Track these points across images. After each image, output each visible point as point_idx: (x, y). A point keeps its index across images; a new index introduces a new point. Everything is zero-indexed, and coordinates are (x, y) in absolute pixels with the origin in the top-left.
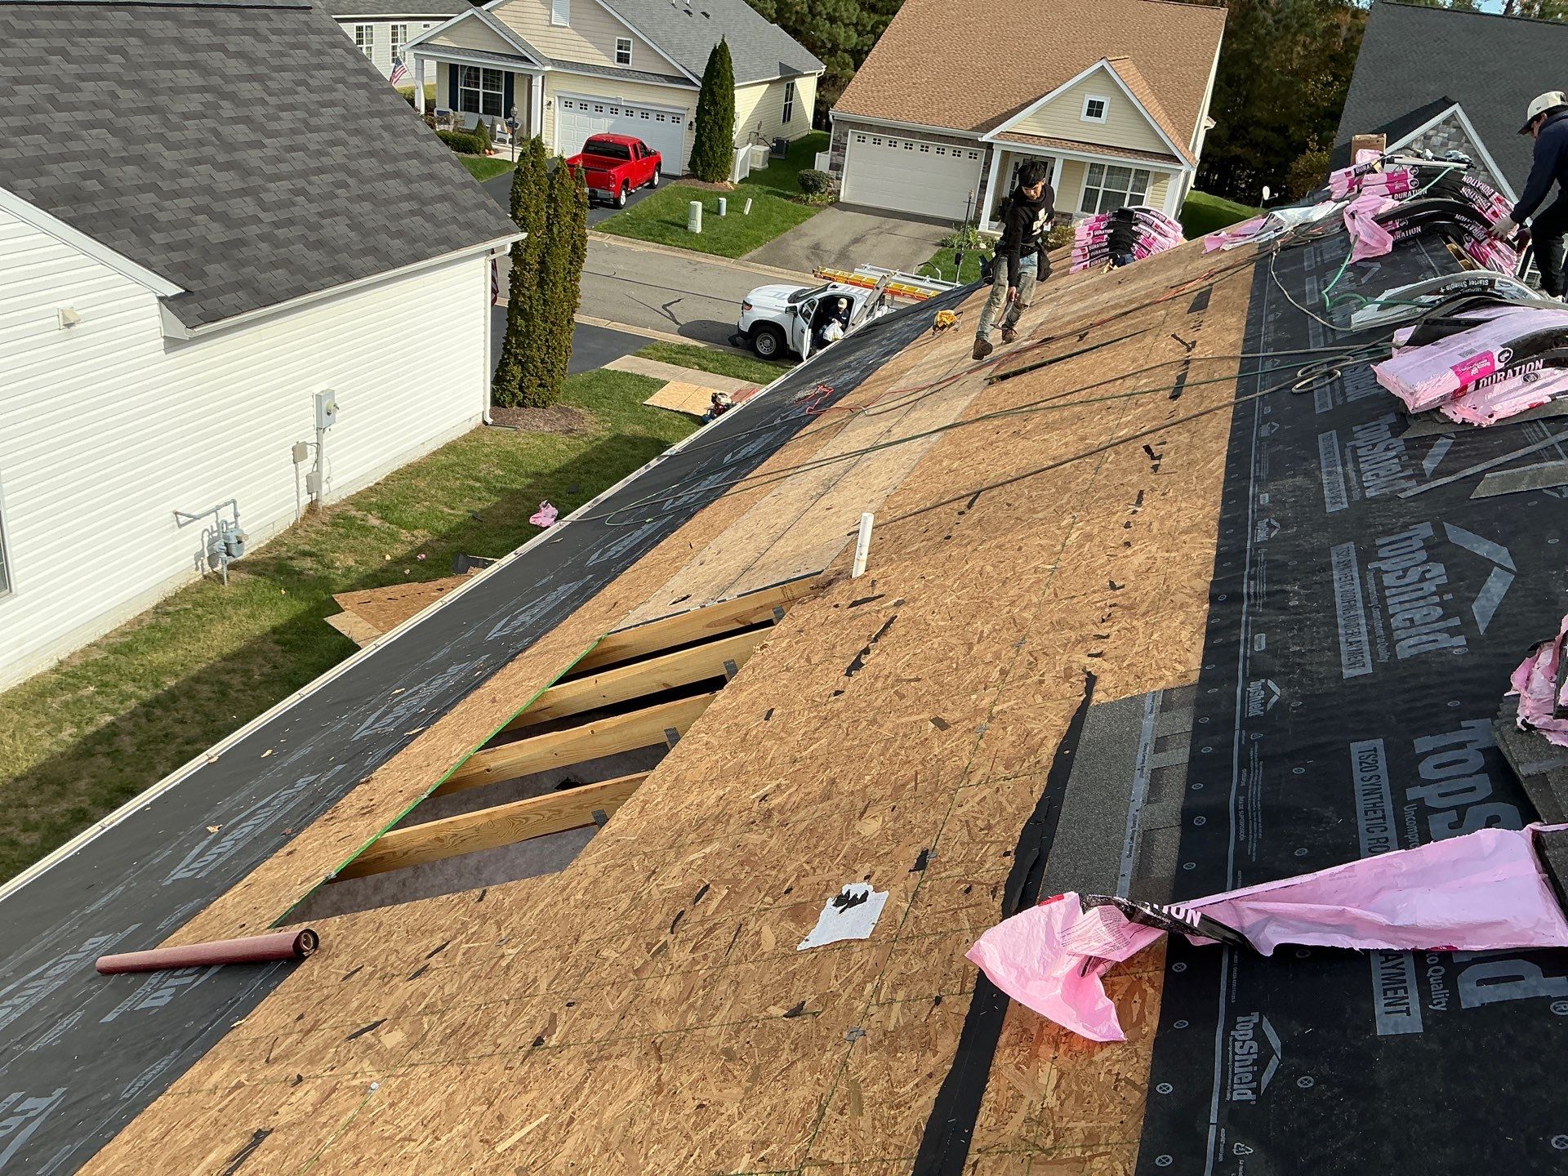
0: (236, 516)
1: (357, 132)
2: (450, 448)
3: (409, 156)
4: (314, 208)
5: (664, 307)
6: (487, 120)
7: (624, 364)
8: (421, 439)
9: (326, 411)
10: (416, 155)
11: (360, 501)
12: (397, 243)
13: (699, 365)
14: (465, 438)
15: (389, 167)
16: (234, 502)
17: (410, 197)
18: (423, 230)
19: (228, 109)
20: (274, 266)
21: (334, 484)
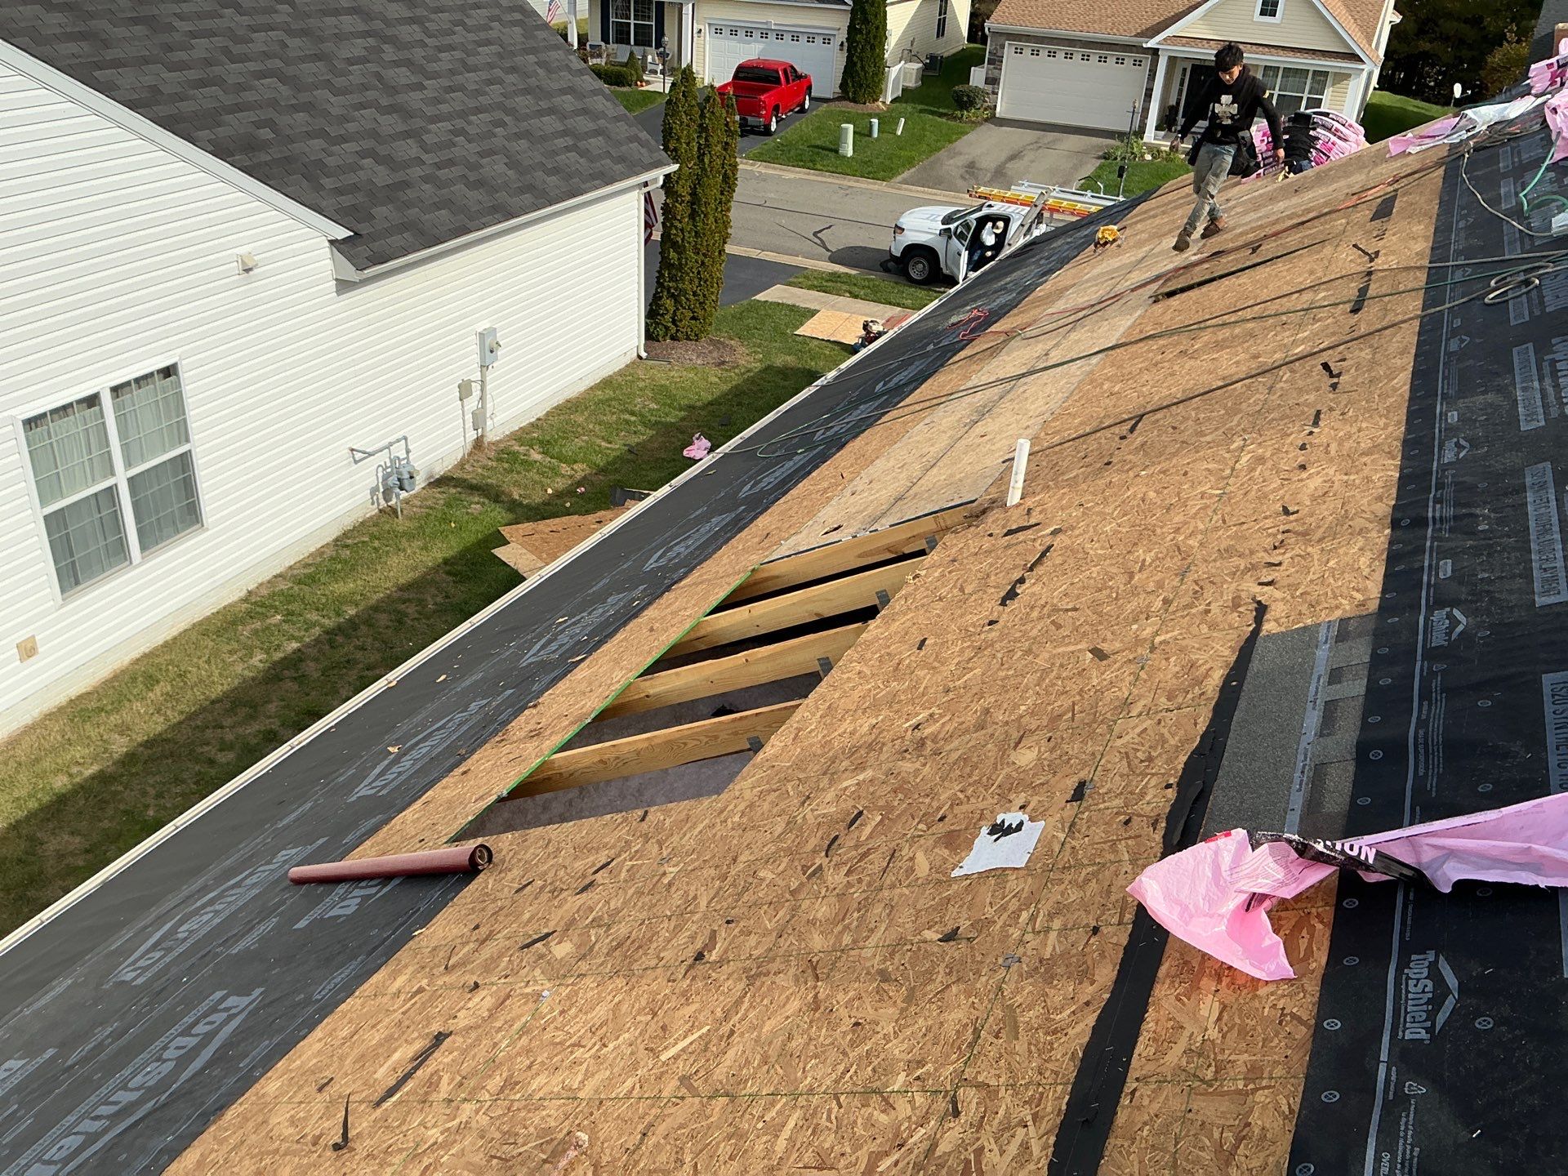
0: (408, 452)
1: (513, 70)
2: (607, 383)
3: (563, 92)
4: (474, 148)
5: (815, 234)
6: (638, 51)
7: (776, 294)
8: (578, 374)
9: (489, 348)
10: (570, 90)
11: (522, 436)
12: (553, 180)
13: (850, 293)
14: (621, 373)
15: (544, 104)
16: (405, 438)
17: (565, 133)
18: (578, 166)
19: (389, 53)
20: (437, 206)
21: (498, 419)
